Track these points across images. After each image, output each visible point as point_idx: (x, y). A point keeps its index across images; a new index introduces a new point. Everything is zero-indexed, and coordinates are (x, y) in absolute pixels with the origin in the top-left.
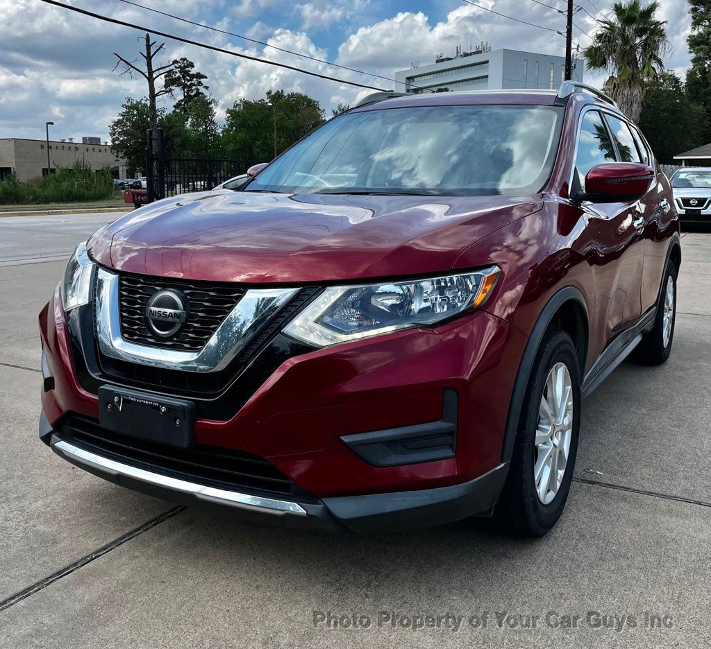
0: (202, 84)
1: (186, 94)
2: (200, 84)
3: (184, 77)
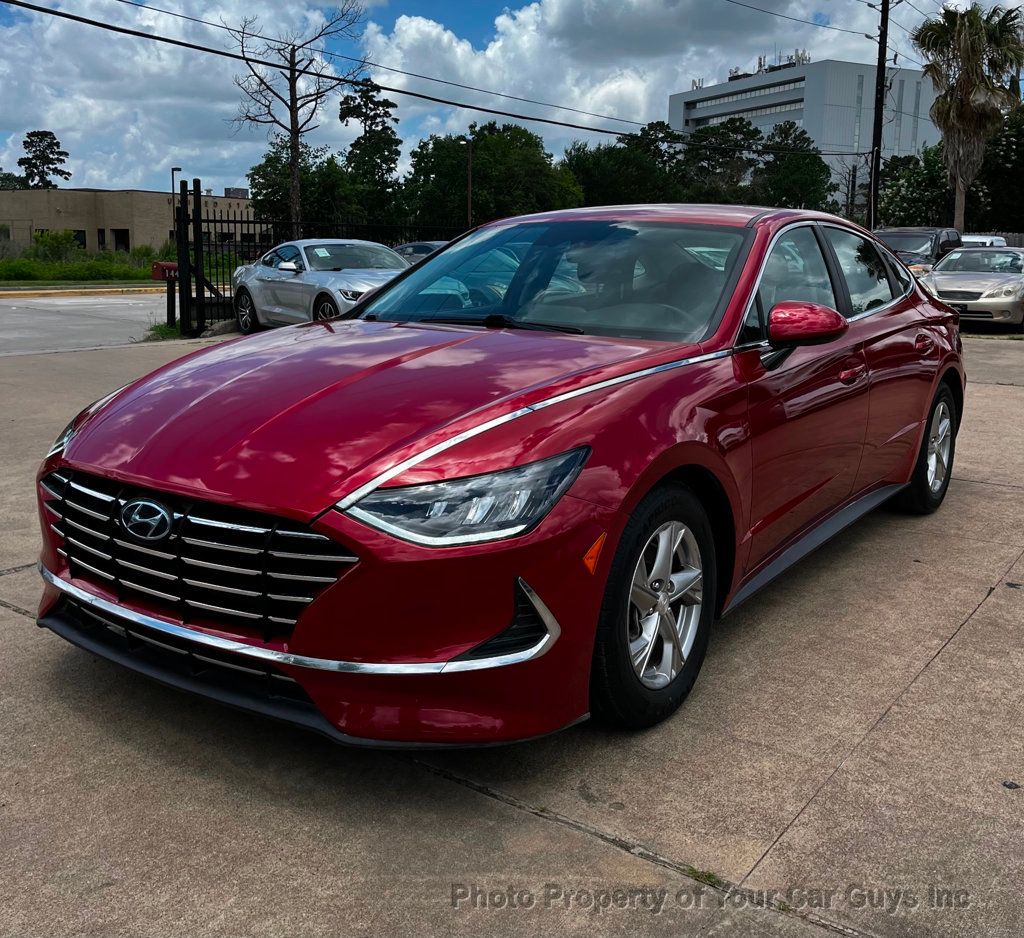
0: (390, 115)
1: (367, 129)
2: (387, 114)
3: (366, 105)
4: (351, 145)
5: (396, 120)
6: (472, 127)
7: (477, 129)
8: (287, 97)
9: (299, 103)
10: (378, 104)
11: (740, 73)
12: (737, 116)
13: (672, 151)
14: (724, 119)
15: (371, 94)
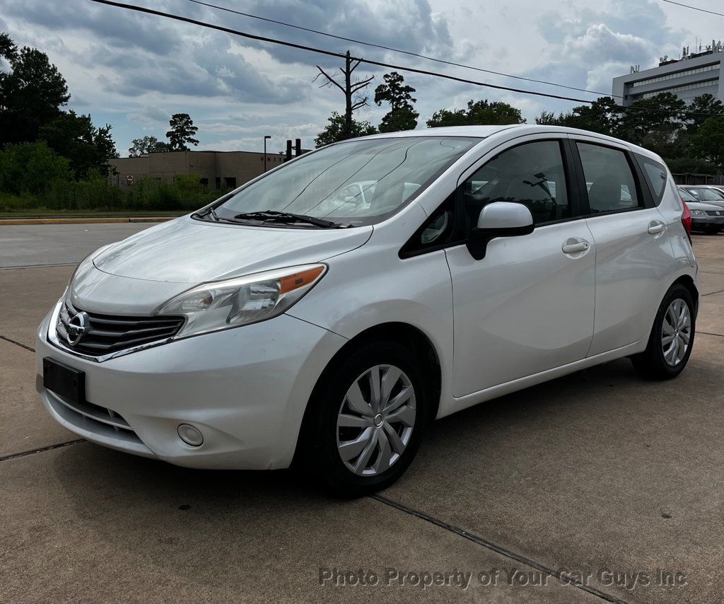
0: (410, 97)
1: (394, 107)
2: (408, 97)
3: (393, 91)
4: (383, 119)
5: (414, 100)
6: (470, 104)
7: (473, 105)
8: (344, 86)
9: (352, 90)
10: (402, 90)
11: (668, 60)
12: (665, 92)
13: (615, 118)
14: (655, 94)
15: (397, 83)
